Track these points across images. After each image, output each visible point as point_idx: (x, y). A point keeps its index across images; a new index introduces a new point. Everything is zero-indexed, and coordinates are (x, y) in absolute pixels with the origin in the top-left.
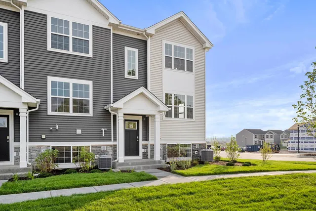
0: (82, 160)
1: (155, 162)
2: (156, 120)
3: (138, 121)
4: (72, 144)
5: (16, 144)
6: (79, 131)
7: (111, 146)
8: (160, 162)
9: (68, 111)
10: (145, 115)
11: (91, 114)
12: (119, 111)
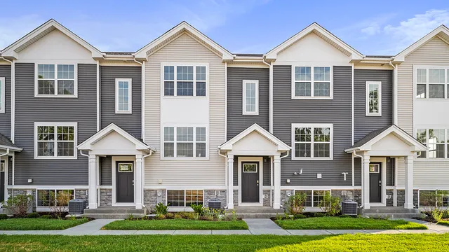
0: (327, 204)
1: (407, 210)
2: (409, 161)
3: (380, 163)
4: (313, 188)
5: (267, 188)
6: (319, 176)
7: (352, 191)
8: (413, 211)
9: (309, 155)
10: (389, 157)
11: (331, 158)
12: (365, 154)
